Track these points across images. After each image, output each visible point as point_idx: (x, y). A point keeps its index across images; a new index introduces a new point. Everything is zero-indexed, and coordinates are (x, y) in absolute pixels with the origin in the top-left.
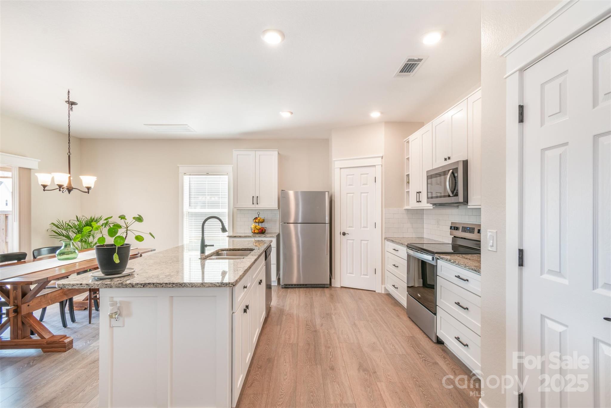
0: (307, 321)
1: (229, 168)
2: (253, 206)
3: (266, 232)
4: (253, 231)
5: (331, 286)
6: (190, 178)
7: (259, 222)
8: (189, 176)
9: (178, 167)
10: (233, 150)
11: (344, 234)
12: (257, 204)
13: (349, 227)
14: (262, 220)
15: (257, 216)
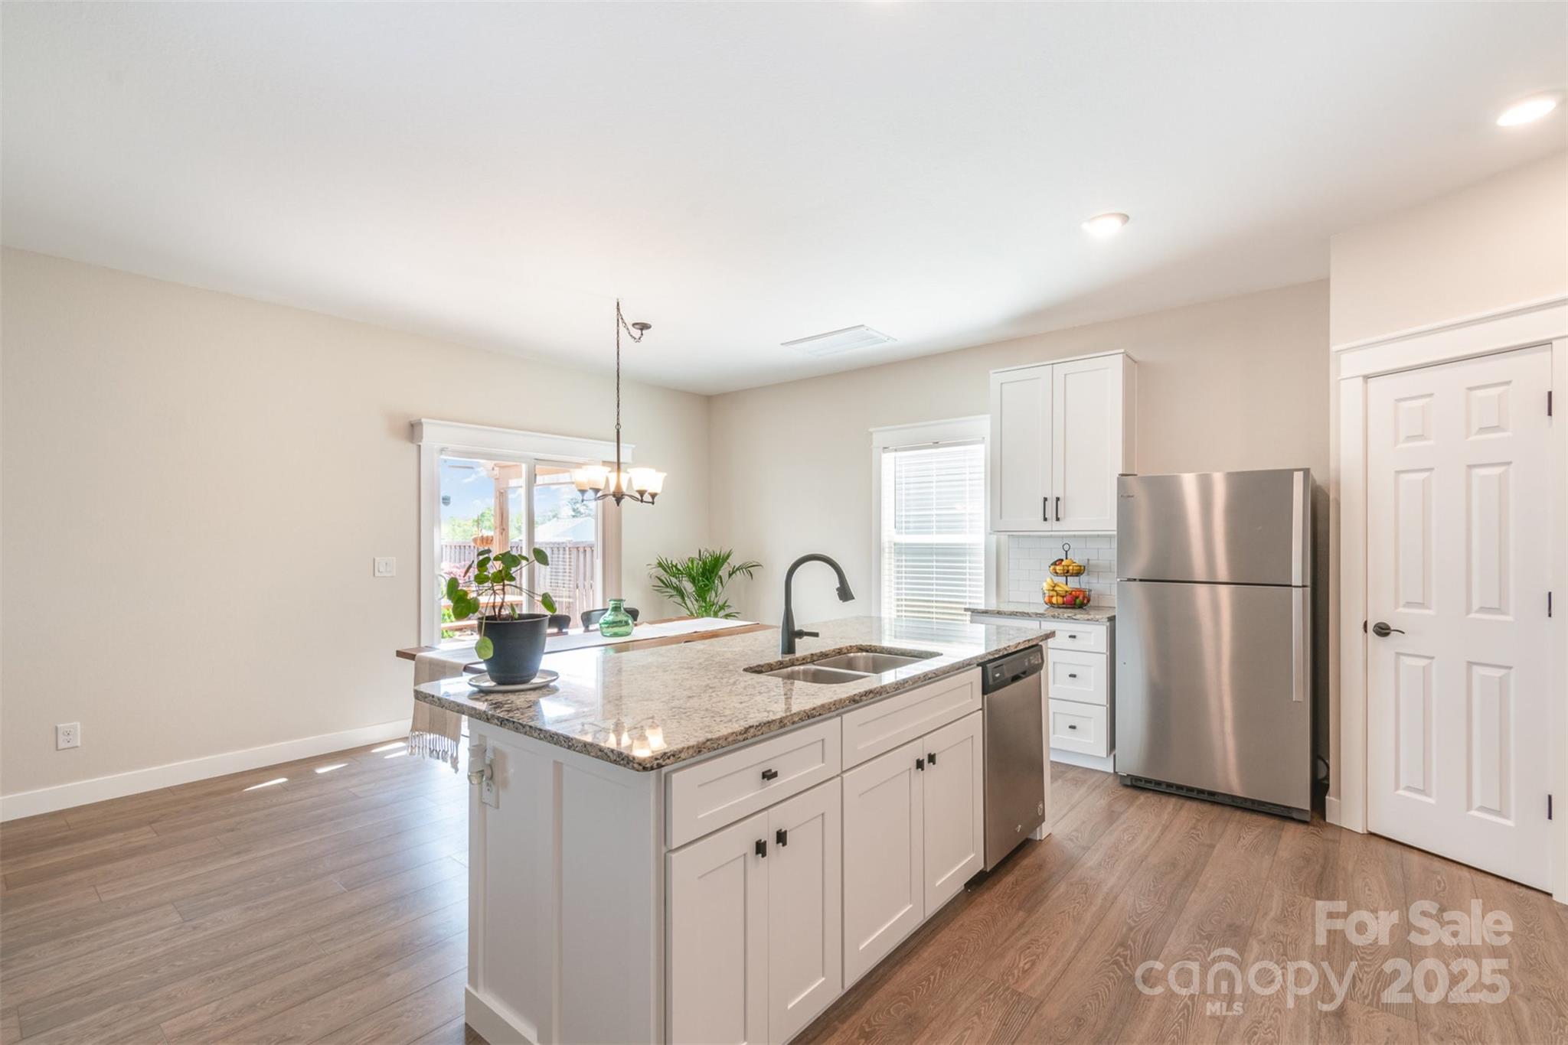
0: (1131, 929)
1: (983, 424)
2: (1047, 526)
3: (1091, 603)
4: (1046, 599)
5: (1323, 817)
6: (895, 458)
7: (1066, 573)
8: (893, 454)
9: (871, 434)
10: (991, 372)
11: (1383, 630)
12: (1058, 519)
13: (1409, 604)
14: (1075, 568)
15: (1063, 556)
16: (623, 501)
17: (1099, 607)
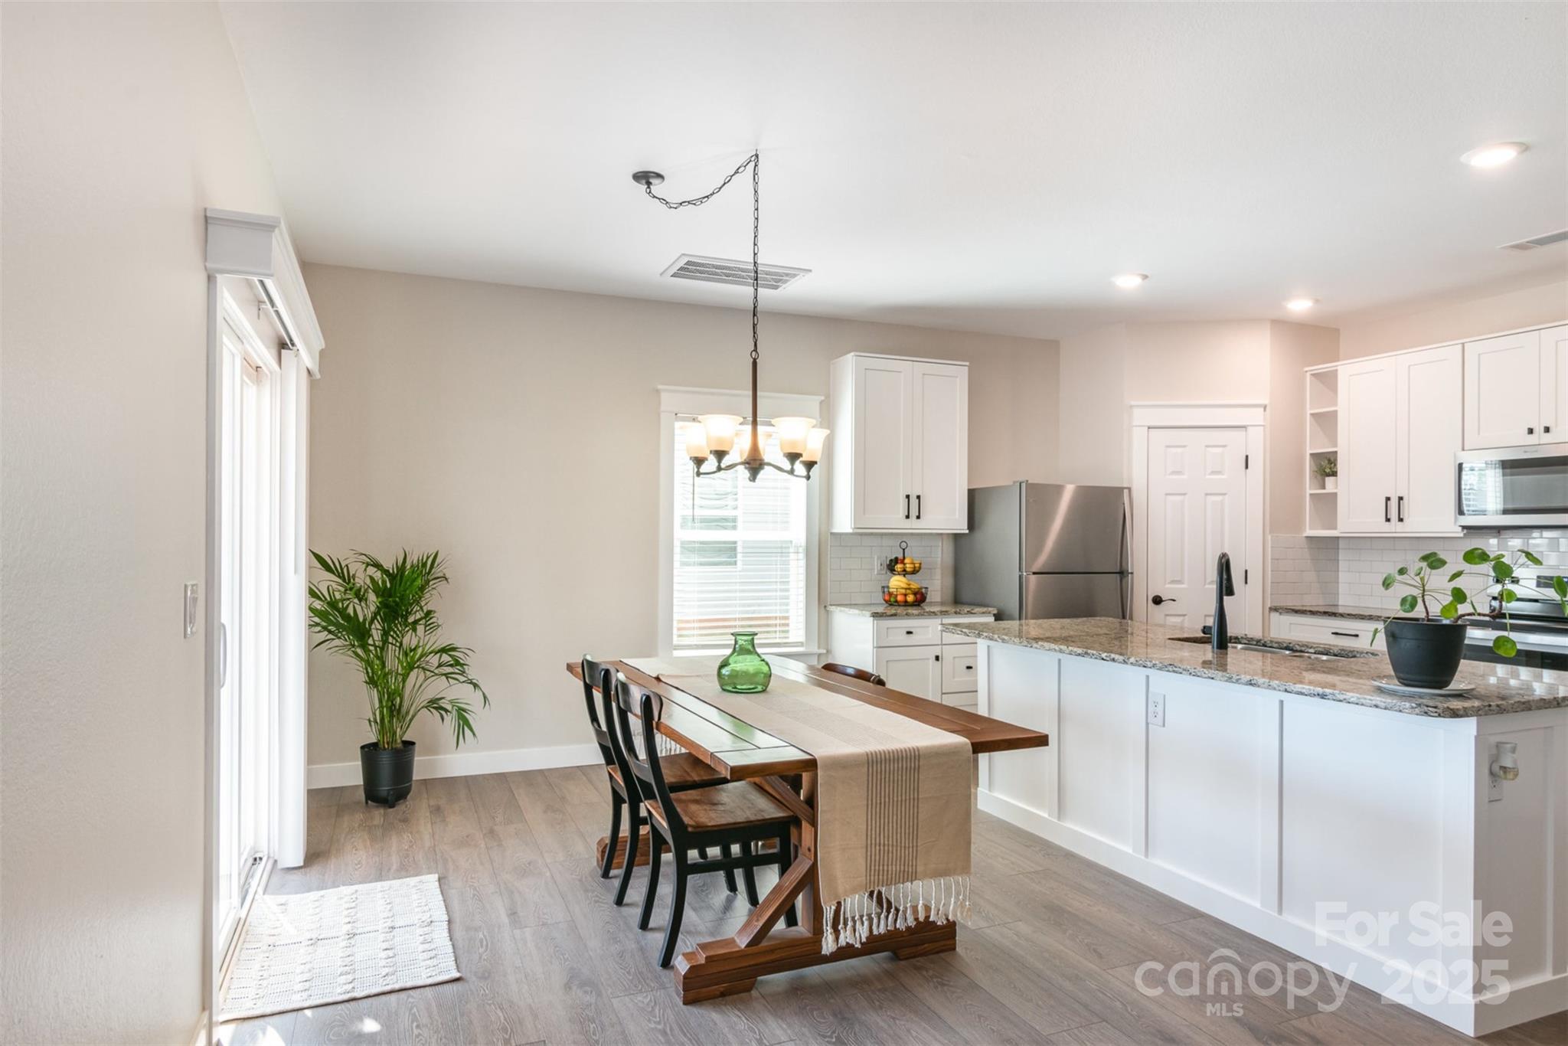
2: (908, 524)
9: (658, 391)
11: (1157, 601)
12: (917, 517)
13: (1174, 583)
15: (900, 556)
16: (762, 472)
17: (931, 602)
